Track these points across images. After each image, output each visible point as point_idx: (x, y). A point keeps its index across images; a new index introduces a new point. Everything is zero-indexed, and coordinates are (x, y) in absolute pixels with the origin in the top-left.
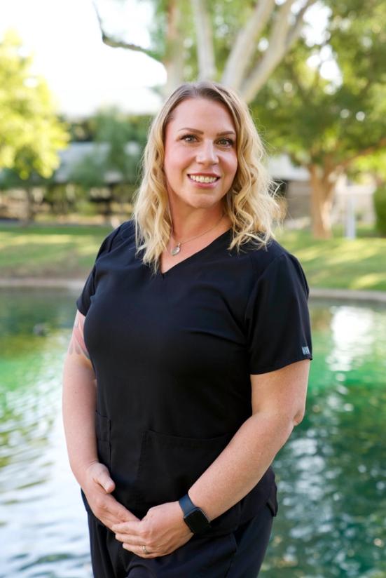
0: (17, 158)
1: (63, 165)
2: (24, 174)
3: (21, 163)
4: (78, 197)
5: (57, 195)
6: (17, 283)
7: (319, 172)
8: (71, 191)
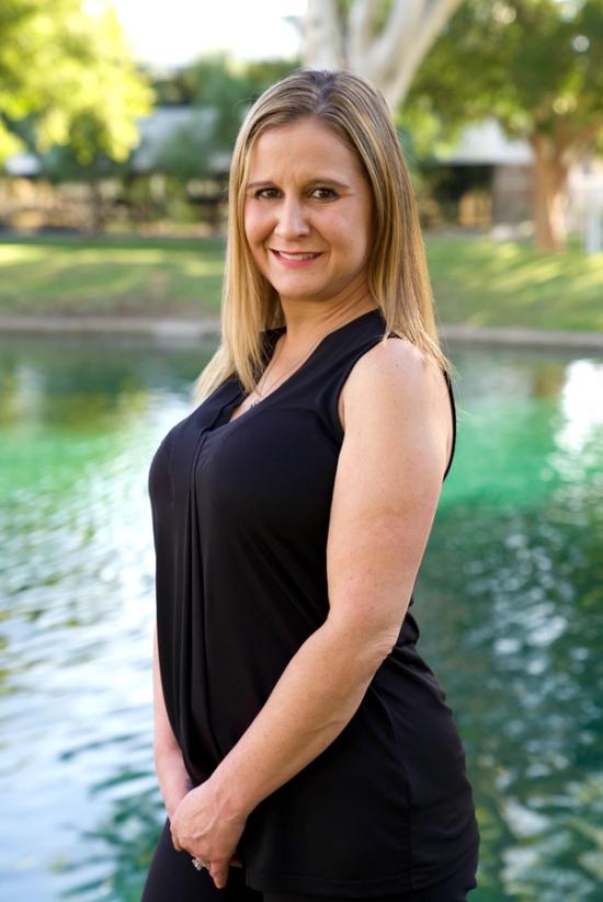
0: (73, 128)
1: (145, 143)
2: (85, 155)
3: (80, 137)
4: (169, 195)
5: (137, 193)
6: (74, 325)
7: (547, 147)
8: (158, 186)
